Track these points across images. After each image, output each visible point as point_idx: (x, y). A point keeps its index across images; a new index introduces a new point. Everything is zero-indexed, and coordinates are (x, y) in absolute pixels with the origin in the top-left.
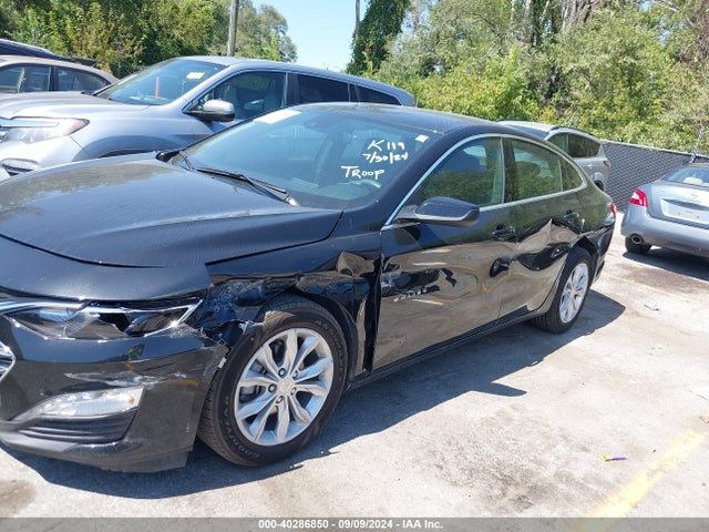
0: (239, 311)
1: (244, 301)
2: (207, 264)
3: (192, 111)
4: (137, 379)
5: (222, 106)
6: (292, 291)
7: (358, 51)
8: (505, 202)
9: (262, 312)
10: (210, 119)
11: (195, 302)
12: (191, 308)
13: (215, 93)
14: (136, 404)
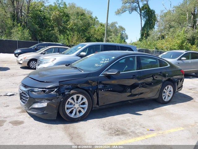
0: (66, 91)
1: (67, 89)
2: (59, 82)
3: (78, 55)
4: (46, 101)
5: (84, 54)
6: (78, 87)
7: (142, 35)
8: (137, 70)
9: (70, 91)
10: (82, 57)
11: (57, 88)
12: (56, 89)
13: (83, 51)
14: (46, 106)
